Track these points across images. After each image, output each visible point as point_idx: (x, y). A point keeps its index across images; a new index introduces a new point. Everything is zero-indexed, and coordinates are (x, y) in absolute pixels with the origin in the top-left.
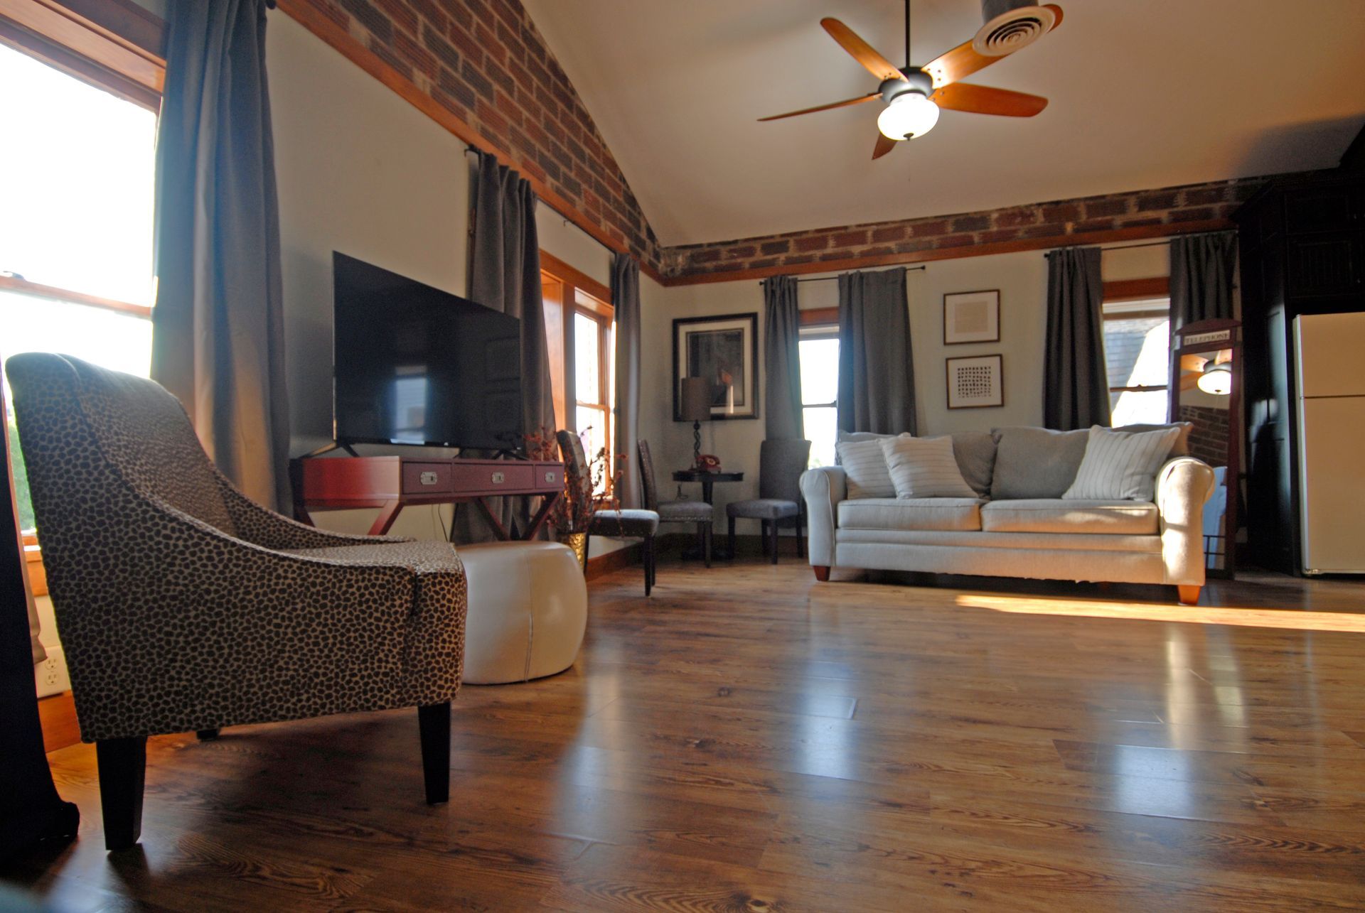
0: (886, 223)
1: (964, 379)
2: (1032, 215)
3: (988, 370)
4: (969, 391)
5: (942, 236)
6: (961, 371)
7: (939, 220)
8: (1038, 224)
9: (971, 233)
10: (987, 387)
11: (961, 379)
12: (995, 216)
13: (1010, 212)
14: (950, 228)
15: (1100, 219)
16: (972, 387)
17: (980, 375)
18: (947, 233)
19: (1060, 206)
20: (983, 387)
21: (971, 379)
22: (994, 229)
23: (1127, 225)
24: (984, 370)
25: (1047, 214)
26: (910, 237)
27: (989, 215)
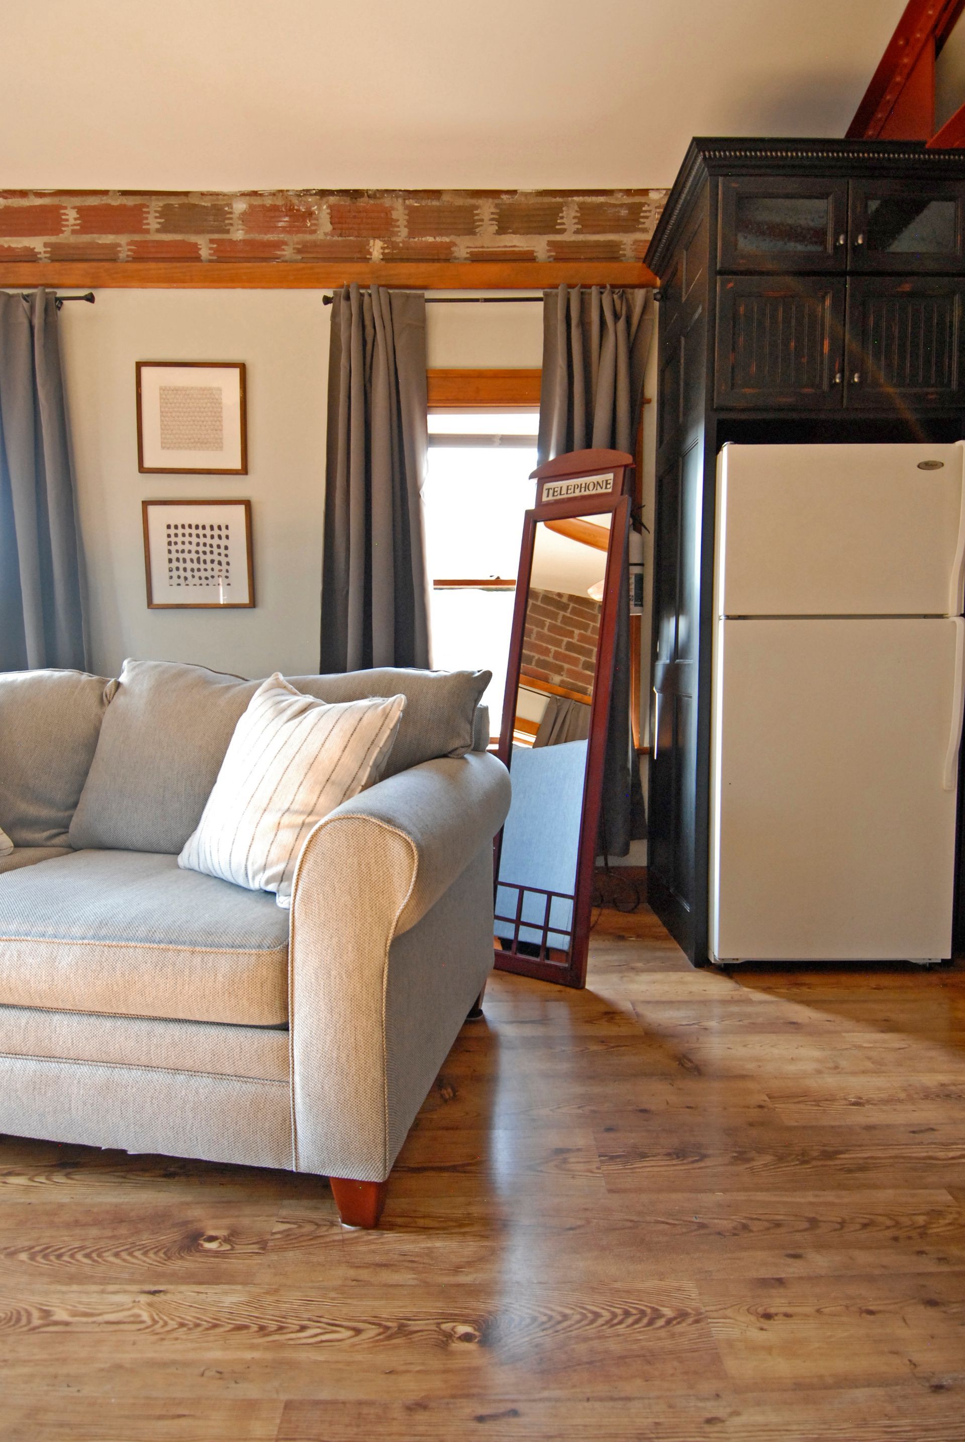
1: (180, 547)
2: (310, 214)
3: (224, 533)
4: (189, 574)
5: (138, 237)
6: (172, 531)
7: (130, 201)
8: (320, 236)
9: (193, 238)
10: (224, 567)
11: (173, 548)
12: (240, 206)
13: (268, 202)
14: (153, 222)
15: (430, 239)
16: (195, 566)
17: (208, 541)
18: (147, 231)
19: (362, 202)
20: (216, 566)
21: (193, 548)
22: (239, 234)
23: (479, 259)
24: (216, 532)
25: (337, 218)
26: (73, 232)
27: (230, 205)
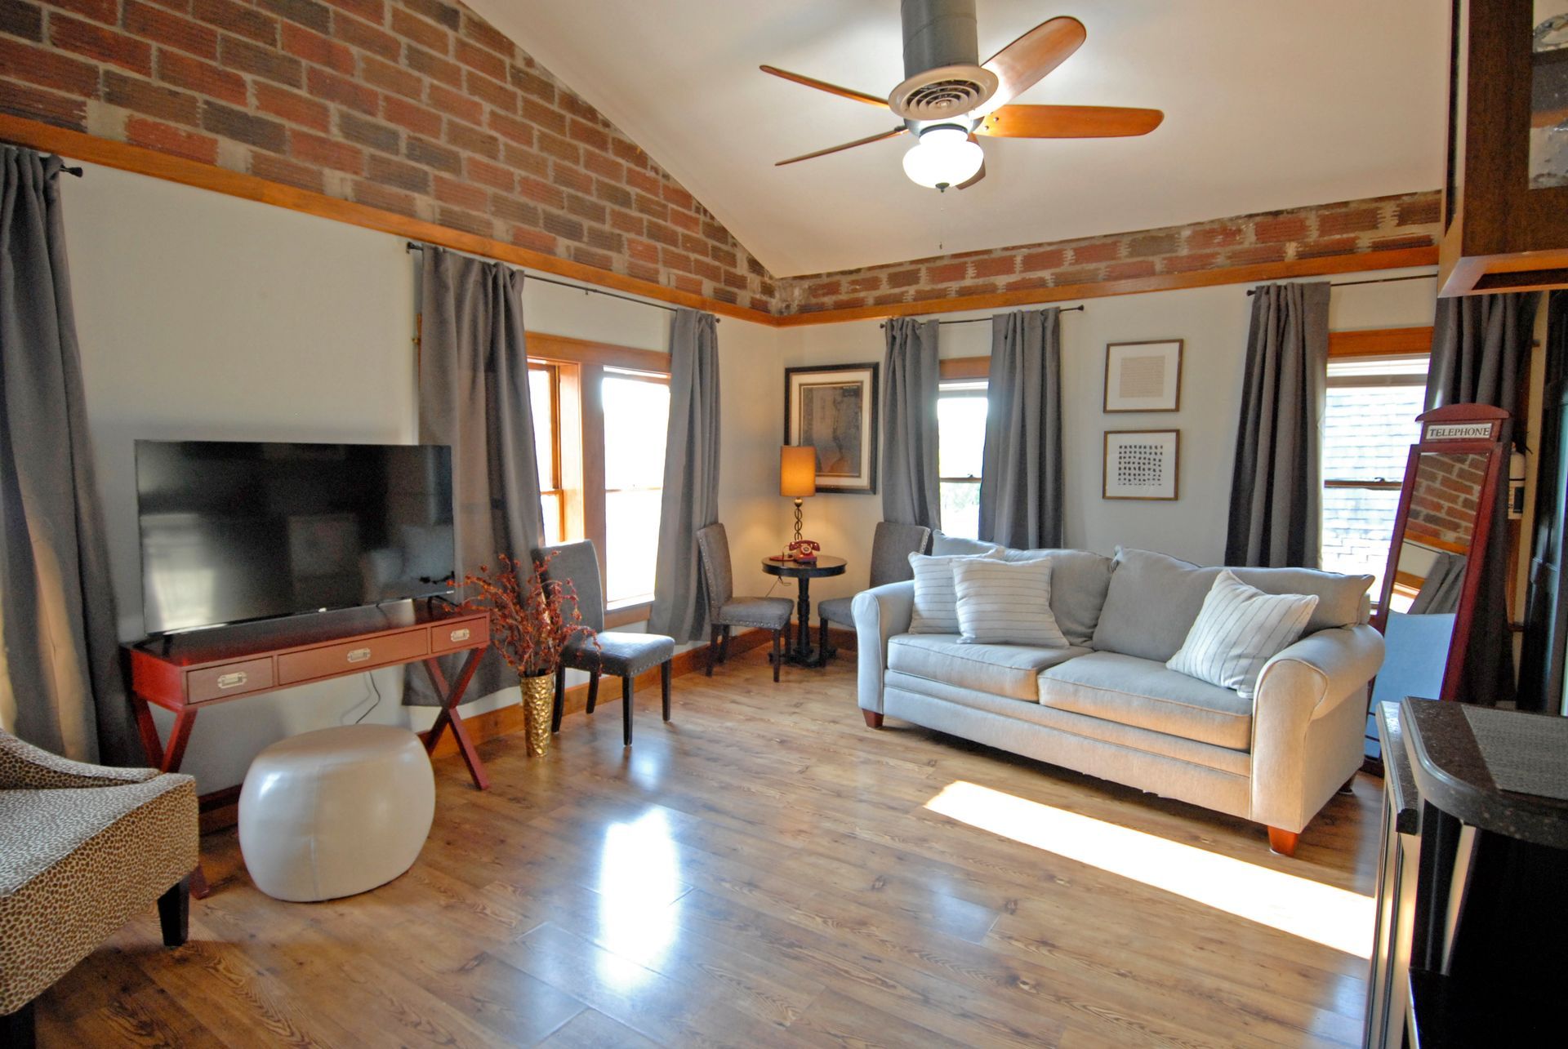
0: (1040, 245)
1: (1127, 460)
2: (1239, 231)
3: (1159, 451)
4: (1132, 477)
5: (1113, 262)
6: (1123, 450)
7: (1109, 241)
8: (1246, 245)
9: (1150, 259)
10: (1157, 473)
11: (1123, 460)
12: (1186, 233)
13: (1207, 227)
14: (1123, 251)
15: (1338, 237)
16: (1137, 472)
17: (1147, 456)
18: (1120, 258)
19: (1281, 218)
20: (1152, 472)
21: (1137, 460)
22: (1184, 252)
23: (1378, 247)
24: (1153, 450)
25: (1262, 232)
26: (1070, 264)
27: (1179, 233)
